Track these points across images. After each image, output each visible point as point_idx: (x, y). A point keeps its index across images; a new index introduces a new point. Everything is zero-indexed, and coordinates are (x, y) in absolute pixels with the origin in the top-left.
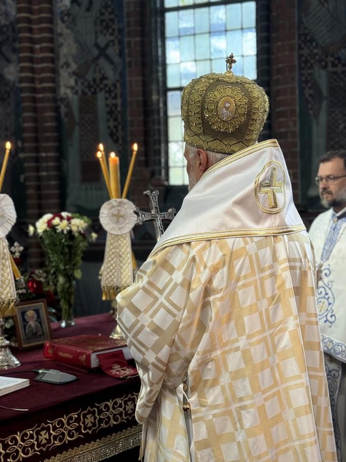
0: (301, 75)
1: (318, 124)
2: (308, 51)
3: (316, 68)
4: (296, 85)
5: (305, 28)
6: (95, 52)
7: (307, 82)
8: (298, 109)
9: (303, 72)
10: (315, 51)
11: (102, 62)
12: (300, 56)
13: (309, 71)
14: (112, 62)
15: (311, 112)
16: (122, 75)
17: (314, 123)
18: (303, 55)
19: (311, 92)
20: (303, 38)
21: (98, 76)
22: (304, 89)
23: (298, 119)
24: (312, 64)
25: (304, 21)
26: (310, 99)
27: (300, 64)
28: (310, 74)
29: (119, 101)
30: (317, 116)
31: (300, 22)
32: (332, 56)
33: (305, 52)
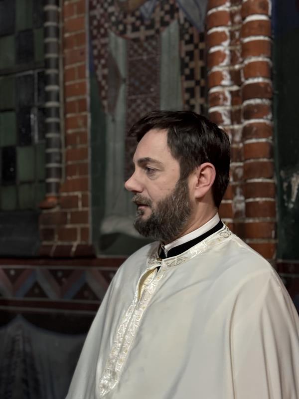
0: (93, 47)
1: (114, 120)
2: (102, 11)
3: (112, 35)
4: (87, 62)
7: (100, 57)
8: (88, 99)
9: (95, 42)
10: (111, 9)
12: (92, 18)
13: (103, 41)
15: (105, 103)
17: (109, 118)
19: (106, 71)
23: (89, 115)
24: (106, 30)
26: (103, 83)
27: (91, 32)
28: (104, 45)
30: (112, 108)
32: (133, 15)
33: (98, 12)
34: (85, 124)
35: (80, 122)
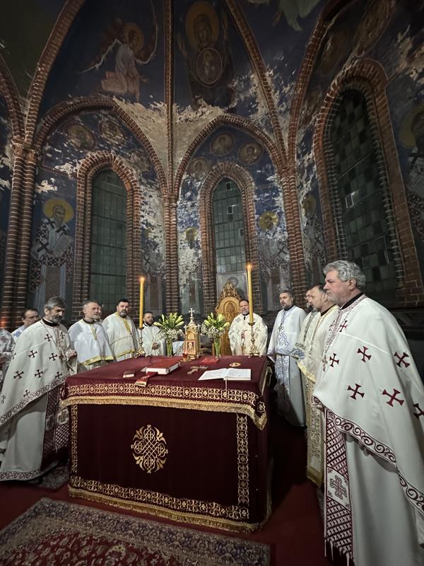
0: (412, 221)
2: (415, 205)
4: (410, 227)
5: (411, 192)
6: (315, 241)
7: (417, 223)
8: (414, 241)
9: (414, 218)
10: (420, 203)
11: (318, 244)
12: (410, 210)
13: (418, 216)
14: (321, 243)
16: (325, 248)
18: (412, 208)
19: (421, 228)
20: (410, 199)
21: (317, 250)
22: (415, 228)
23: (415, 248)
24: (419, 212)
25: (409, 188)
26: (421, 233)
27: (410, 215)
28: (419, 218)
29: (325, 259)
31: (407, 190)
33: (413, 206)
34: (414, 251)
35: (411, 251)
